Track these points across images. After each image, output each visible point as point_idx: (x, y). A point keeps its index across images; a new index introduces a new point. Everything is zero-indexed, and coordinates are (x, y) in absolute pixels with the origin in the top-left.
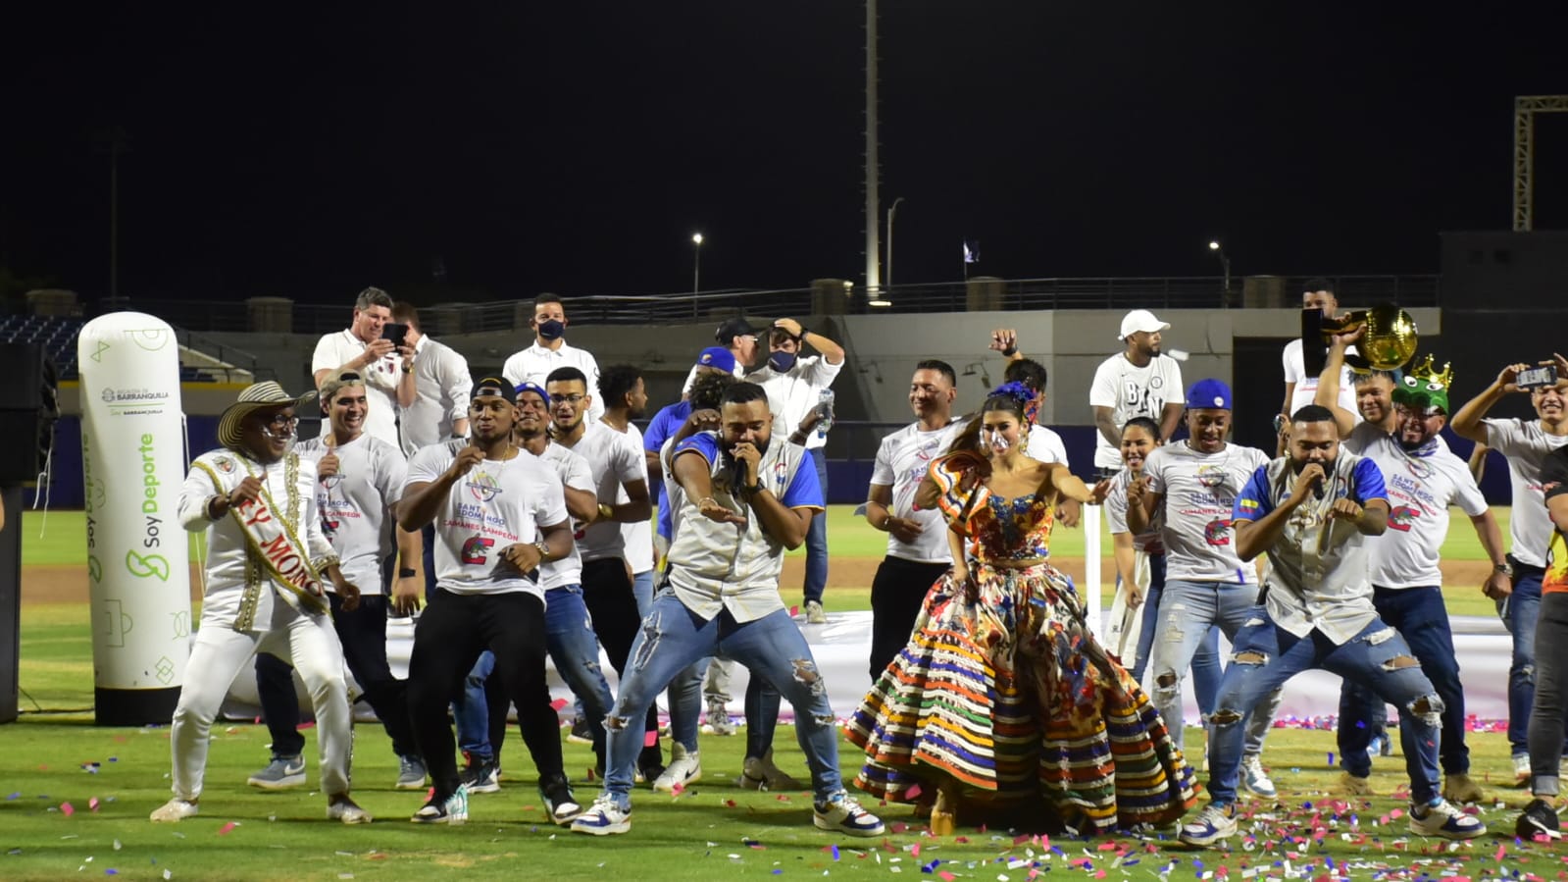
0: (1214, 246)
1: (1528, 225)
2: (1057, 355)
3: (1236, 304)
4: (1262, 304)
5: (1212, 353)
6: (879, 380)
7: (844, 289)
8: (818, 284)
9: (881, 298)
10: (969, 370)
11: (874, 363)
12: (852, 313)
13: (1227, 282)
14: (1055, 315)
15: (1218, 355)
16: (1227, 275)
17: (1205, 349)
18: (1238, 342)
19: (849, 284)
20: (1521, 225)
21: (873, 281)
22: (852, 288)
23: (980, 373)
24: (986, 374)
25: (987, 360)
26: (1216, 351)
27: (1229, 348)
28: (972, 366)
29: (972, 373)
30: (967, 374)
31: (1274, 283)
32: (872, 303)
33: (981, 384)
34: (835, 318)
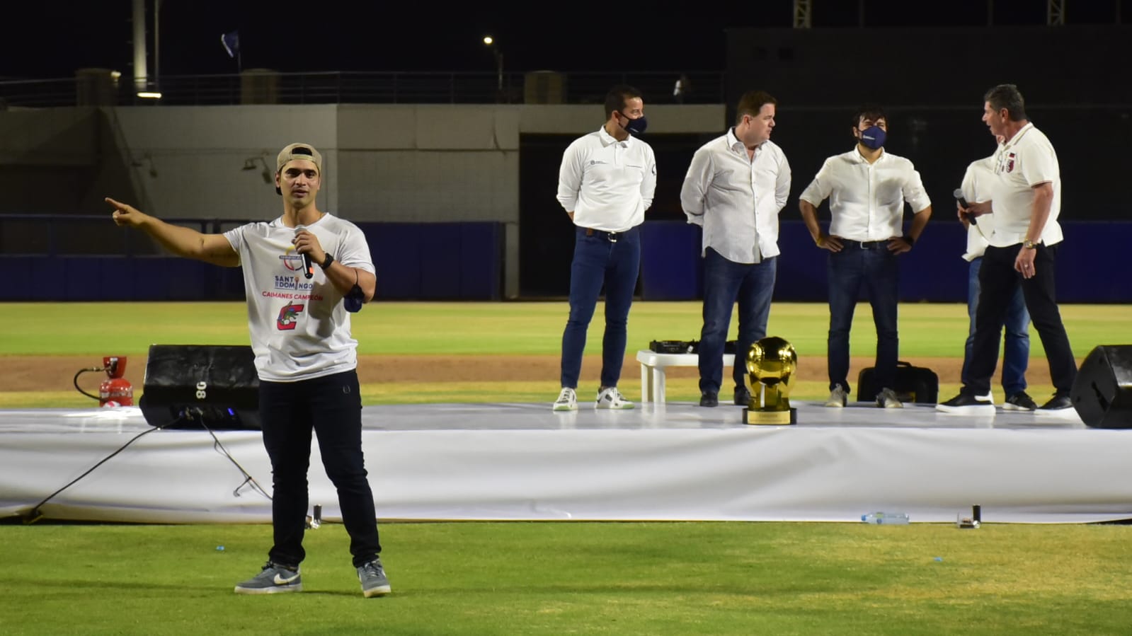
0: (488, 40)
1: (807, 23)
2: (340, 150)
3: (520, 100)
4: (542, 99)
5: (498, 149)
6: (153, 174)
7: (111, 79)
8: (83, 74)
9: (149, 89)
10: (249, 164)
11: (147, 156)
12: (121, 104)
13: (501, 78)
14: (338, 110)
15: (505, 151)
16: (500, 70)
17: (491, 145)
18: (524, 138)
19: (116, 74)
20: (801, 22)
21: (141, 72)
22: (119, 78)
23: (261, 168)
24: (267, 168)
25: (268, 154)
26: (502, 146)
27: (514, 143)
28: (252, 160)
29: (253, 168)
30: (247, 168)
31: (555, 79)
32: (142, 95)
33: (262, 181)
34: (106, 109)
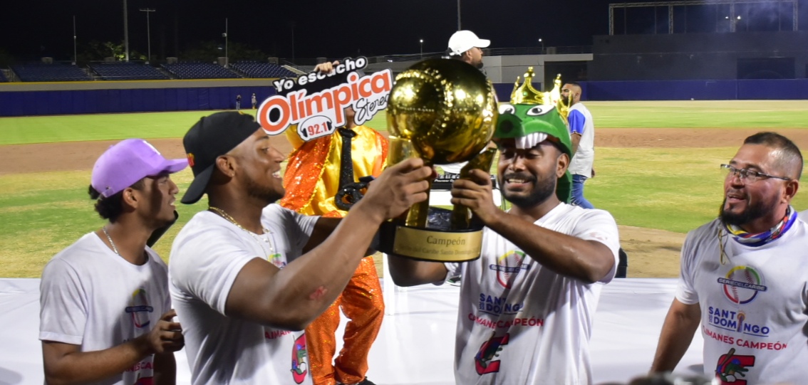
0: (540, 40)
2: (502, 67)
3: (545, 54)
4: (551, 53)
13: (543, 49)
14: (502, 57)
17: (537, 64)
18: (546, 63)
20: (611, 34)
26: (541, 66)
27: (543, 64)
31: (554, 48)
